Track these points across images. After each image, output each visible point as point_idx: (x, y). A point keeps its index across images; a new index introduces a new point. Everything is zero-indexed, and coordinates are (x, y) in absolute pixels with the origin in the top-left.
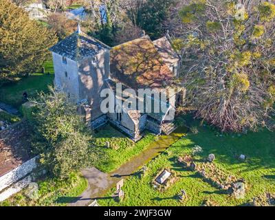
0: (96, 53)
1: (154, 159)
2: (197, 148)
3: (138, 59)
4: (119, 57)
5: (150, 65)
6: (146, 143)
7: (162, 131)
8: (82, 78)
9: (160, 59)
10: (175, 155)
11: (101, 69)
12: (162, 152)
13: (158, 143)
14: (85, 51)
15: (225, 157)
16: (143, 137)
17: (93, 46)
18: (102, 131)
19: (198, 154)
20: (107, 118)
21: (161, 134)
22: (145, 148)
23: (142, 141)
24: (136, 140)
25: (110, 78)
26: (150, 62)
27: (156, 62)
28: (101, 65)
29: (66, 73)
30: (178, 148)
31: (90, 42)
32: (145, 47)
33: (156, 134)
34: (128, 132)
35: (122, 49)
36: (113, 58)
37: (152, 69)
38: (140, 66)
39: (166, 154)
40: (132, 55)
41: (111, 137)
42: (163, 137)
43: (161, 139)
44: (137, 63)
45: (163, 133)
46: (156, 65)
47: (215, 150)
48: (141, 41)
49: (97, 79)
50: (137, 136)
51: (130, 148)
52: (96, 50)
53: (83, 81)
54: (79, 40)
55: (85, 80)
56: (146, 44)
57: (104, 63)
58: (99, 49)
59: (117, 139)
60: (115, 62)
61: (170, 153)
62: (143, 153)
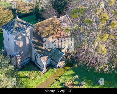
0: (25, 30)
1: (52, 84)
2: (76, 77)
3: (50, 28)
4: (40, 28)
5: (56, 31)
6: (49, 74)
7: (59, 66)
8: (16, 43)
9: (61, 28)
10: (64, 81)
11: (28, 37)
12: (57, 80)
13: (55, 74)
14: (19, 29)
15: (90, 82)
16: (48, 70)
17: (24, 26)
18: (26, 67)
19: (76, 80)
20: (31, 59)
21: (58, 68)
22: (48, 77)
23: (47, 73)
24: (44, 72)
25: (33, 40)
26: (56, 29)
27: (59, 29)
28: (28, 34)
29: (9, 39)
30: (66, 77)
31: (22, 23)
32: (54, 22)
33: (55, 68)
34: (40, 67)
35: (42, 24)
36: (36, 29)
37: (56, 33)
38: (51, 32)
39: (59, 81)
40: (47, 27)
41: (30, 71)
42: (59, 69)
43: (57, 71)
44: (49, 30)
45: (59, 67)
46: (59, 30)
47: (85, 77)
48: (53, 19)
49: (26, 41)
50: (45, 69)
51: (40, 78)
52: (25, 28)
53: (17, 44)
54: (16, 23)
55: (18, 43)
56: (55, 20)
57: (30, 34)
58: (27, 27)
59: (34, 72)
60: (37, 31)
61: (61, 80)
62: (47, 80)
